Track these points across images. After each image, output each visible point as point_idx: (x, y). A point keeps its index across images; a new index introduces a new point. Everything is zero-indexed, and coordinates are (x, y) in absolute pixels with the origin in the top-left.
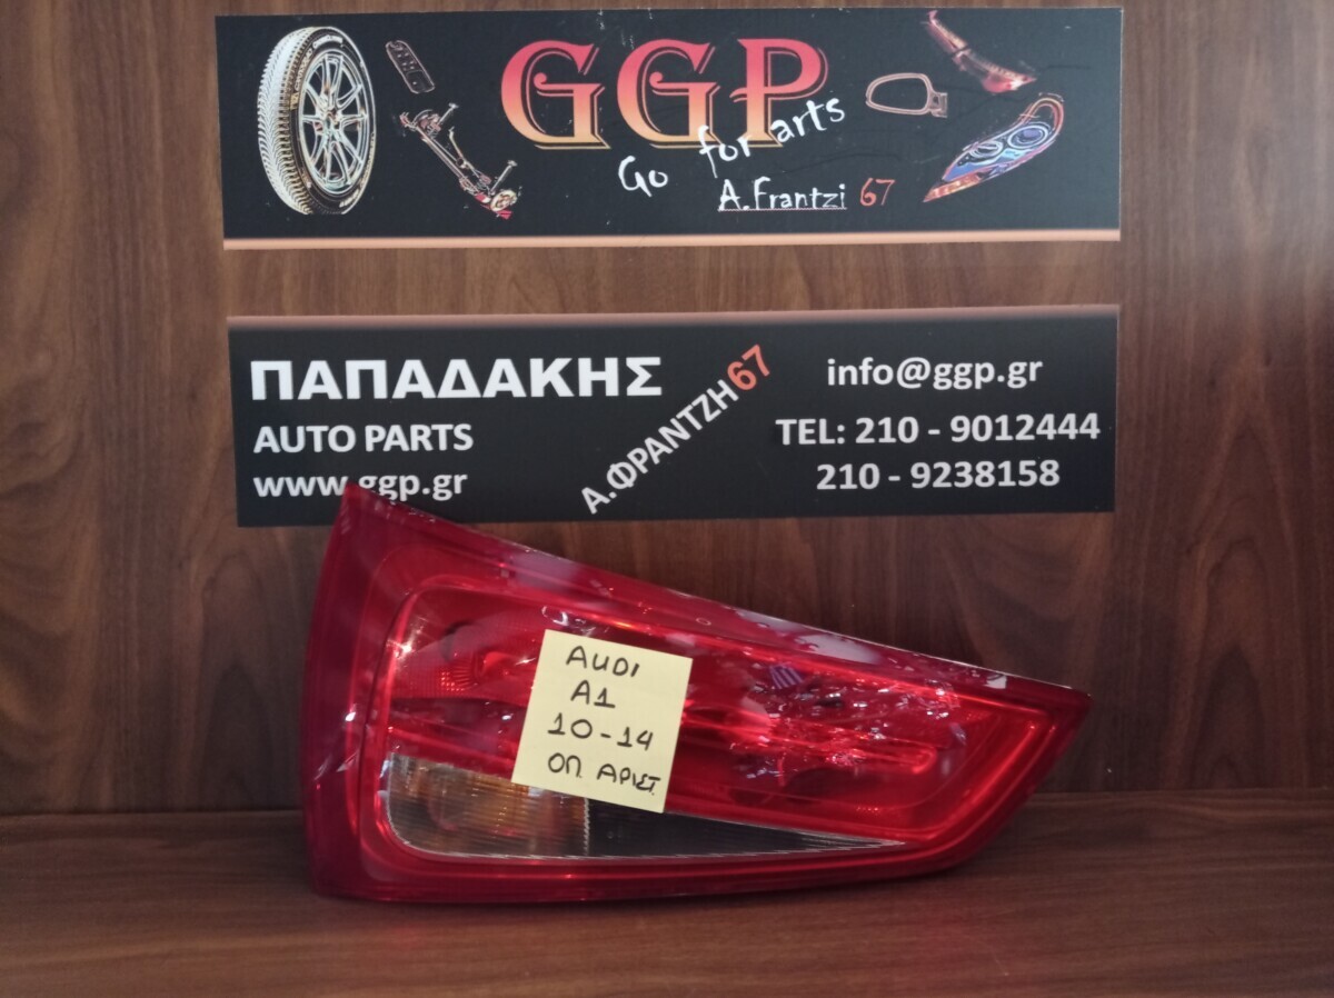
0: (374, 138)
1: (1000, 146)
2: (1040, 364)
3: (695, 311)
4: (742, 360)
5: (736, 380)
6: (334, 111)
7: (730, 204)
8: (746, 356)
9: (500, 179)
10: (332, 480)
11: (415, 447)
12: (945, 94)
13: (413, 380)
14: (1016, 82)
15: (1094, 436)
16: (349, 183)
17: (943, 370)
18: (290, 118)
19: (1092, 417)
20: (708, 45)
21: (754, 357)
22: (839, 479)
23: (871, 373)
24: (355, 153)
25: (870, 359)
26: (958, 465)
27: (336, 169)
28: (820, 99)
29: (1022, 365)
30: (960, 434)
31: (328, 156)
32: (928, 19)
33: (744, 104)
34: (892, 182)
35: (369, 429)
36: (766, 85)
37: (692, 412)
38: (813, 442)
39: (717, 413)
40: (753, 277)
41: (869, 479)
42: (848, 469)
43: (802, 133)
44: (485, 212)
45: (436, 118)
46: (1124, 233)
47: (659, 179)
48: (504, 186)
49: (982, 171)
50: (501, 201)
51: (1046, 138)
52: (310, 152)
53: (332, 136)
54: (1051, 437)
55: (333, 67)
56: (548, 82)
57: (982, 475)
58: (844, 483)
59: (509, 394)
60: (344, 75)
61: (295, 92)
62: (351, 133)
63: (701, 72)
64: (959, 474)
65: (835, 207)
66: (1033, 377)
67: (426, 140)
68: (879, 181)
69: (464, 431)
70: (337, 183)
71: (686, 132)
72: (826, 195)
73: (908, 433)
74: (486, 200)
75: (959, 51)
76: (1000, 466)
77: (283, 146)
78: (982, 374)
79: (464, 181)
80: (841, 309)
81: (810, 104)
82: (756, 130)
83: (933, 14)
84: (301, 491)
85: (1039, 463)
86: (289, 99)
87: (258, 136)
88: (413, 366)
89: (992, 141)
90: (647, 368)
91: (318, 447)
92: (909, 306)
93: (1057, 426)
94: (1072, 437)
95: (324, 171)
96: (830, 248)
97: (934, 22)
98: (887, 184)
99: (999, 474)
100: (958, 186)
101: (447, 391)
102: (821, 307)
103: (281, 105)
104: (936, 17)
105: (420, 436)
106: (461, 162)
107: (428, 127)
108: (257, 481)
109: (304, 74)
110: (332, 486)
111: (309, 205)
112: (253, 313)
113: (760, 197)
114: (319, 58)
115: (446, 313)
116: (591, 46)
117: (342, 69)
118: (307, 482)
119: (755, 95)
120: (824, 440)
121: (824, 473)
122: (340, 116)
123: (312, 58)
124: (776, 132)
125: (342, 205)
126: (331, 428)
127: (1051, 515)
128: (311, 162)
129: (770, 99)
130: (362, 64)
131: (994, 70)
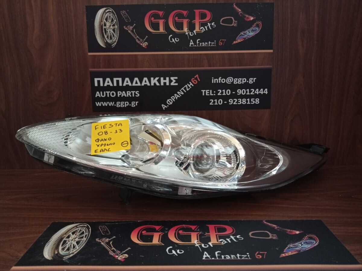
0: (119, 31)
1: (248, 32)
2: (256, 78)
3: (185, 67)
4: (194, 78)
5: (193, 82)
6: (110, 26)
7: (192, 45)
8: (195, 77)
9: (144, 40)
10: (111, 103)
11: (128, 96)
12: (237, 21)
13: (127, 82)
14: (252, 19)
15: (266, 93)
16: (114, 41)
17: (236, 80)
18: (101, 27)
19: (266, 90)
20: (187, 11)
21: (197, 77)
22: (214, 102)
23: (221, 80)
24: (115, 35)
25: (221, 77)
26: (238, 99)
27: (111, 38)
28: (211, 22)
29: (252, 79)
30: (239, 93)
31: (109, 35)
32: (233, 5)
33: (195, 24)
34: (225, 40)
35: (118, 92)
36: (199, 19)
37: (184, 89)
38: (209, 95)
39: (189, 89)
40: (196, 60)
41: (220, 103)
42: (216, 100)
43: (207, 30)
44: (141, 47)
45: (131, 27)
46: (273, 51)
47: (177, 40)
48: (145, 41)
49: (244, 38)
50: (145, 45)
51: (258, 30)
52: (105, 34)
53: (110, 31)
54: (258, 94)
55: (110, 16)
56: (154, 19)
57: (244, 101)
58: (215, 103)
59: (146, 85)
60: (112, 18)
61: (102, 21)
62: (114, 30)
63: (186, 17)
64: (239, 101)
65: (214, 45)
66: (254, 81)
67: (129, 32)
68: (223, 40)
69: (138, 93)
70: (111, 41)
71: (182, 29)
72: (212, 43)
73: (228, 93)
74: (142, 44)
75: (240, 12)
76: (247, 100)
77: (100, 33)
78: (244, 80)
79: (137, 40)
80: (215, 67)
81: (209, 24)
82: (197, 29)
83: (234, 4)
84: (105, 105)
85: (255, 99)
86: (101, 23)
87: (95, 31)
88: (127, 79)
89: (246, 31)
90: (175, 79)
91: (108, 96)
92: (229, 67)
93: (259, 92)
94: (262, 94)
95: (108, 38)
96: (213, 54)
97: (235, 6)
98: (224, 41)
99: (247, 101)
100: (239, 41)
101: (134, 84)
102: (211, 67)
103: (99, 24)
104: (235, 5)
105: (129, 94)
106: (136, 36)
107: (129, 29)
108: (96, 103)
109: (104, 18)
110: (111, 104)
111: (105, 46)
112: (94, 68)
113: (198, 43)
114: (107, 14)
115: (134, 68)
116: (163, 11)
117: (112, 17)
118: (106, 103)
119: (197, 22)
120: (211, 94)
121: (211, 101)
122: (111, 27)
123: (105, 14)
124: (201, 30)
125: (112, 45)
126: (111, 92)
127: (257, 110)
128: (106, 36)
129: (200, 23)
130: (116, 16)
131: (247, 16)
